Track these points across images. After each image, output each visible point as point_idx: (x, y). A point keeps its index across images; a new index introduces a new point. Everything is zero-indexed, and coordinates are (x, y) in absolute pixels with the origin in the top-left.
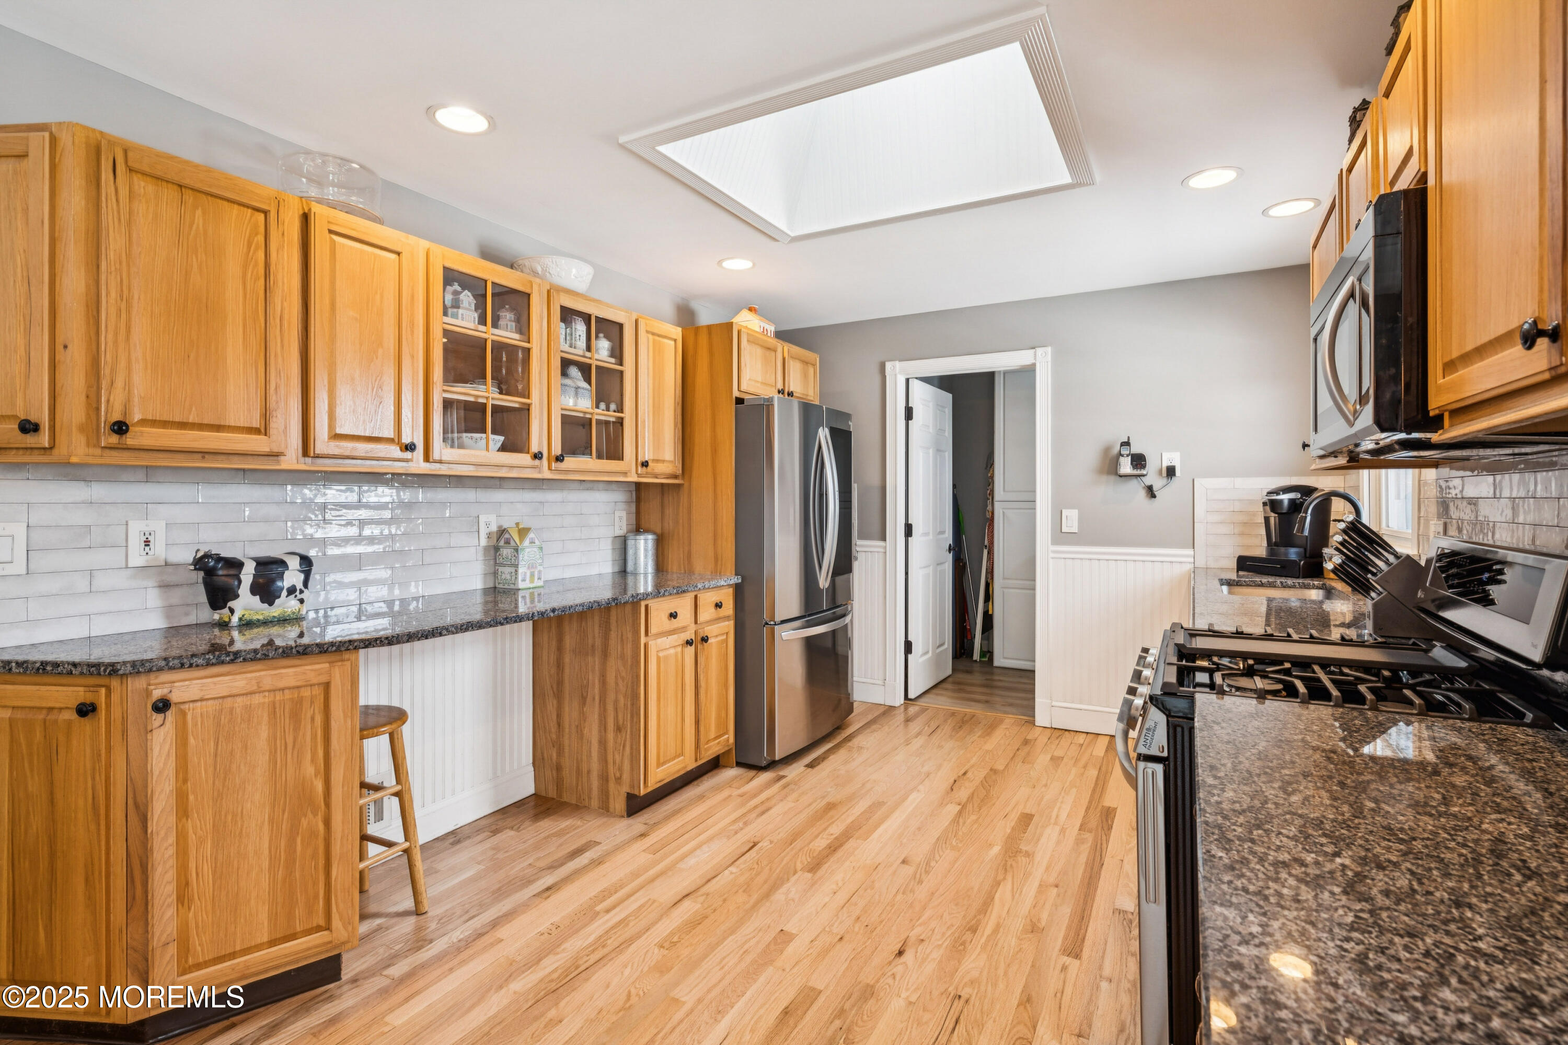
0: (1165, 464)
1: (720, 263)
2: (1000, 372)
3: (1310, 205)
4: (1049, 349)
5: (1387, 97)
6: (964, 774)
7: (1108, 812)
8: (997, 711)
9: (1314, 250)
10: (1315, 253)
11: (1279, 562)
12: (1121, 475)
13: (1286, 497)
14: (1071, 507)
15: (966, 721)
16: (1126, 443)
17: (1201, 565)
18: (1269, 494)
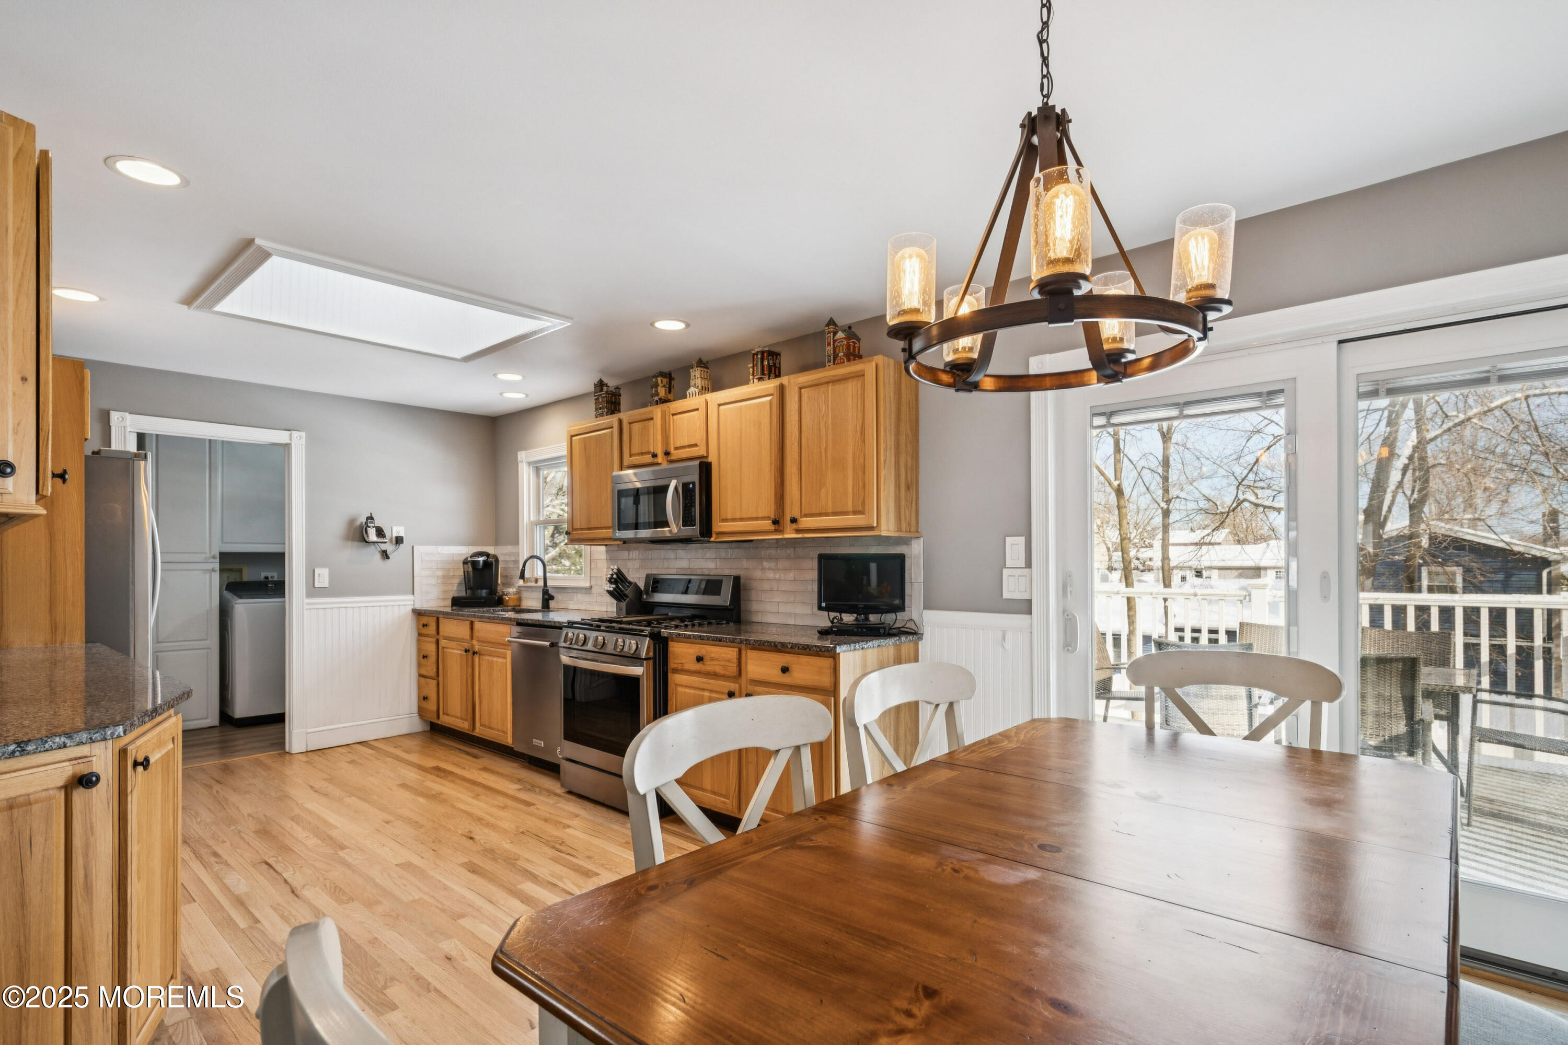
0: (394, 535)
4: (303, 434)
5: (673, 415)
6: (312, 787)
7: (438, 769)
8: (235, 757)
9: (572, 436)
10: (574, 438)
11: (482, 598)
12: (367, 542)
13: (481, 559)
14: (323, 566)
15: (226, 769)
16: (371, 518)
17: (418, 606)
18: (471, 557)
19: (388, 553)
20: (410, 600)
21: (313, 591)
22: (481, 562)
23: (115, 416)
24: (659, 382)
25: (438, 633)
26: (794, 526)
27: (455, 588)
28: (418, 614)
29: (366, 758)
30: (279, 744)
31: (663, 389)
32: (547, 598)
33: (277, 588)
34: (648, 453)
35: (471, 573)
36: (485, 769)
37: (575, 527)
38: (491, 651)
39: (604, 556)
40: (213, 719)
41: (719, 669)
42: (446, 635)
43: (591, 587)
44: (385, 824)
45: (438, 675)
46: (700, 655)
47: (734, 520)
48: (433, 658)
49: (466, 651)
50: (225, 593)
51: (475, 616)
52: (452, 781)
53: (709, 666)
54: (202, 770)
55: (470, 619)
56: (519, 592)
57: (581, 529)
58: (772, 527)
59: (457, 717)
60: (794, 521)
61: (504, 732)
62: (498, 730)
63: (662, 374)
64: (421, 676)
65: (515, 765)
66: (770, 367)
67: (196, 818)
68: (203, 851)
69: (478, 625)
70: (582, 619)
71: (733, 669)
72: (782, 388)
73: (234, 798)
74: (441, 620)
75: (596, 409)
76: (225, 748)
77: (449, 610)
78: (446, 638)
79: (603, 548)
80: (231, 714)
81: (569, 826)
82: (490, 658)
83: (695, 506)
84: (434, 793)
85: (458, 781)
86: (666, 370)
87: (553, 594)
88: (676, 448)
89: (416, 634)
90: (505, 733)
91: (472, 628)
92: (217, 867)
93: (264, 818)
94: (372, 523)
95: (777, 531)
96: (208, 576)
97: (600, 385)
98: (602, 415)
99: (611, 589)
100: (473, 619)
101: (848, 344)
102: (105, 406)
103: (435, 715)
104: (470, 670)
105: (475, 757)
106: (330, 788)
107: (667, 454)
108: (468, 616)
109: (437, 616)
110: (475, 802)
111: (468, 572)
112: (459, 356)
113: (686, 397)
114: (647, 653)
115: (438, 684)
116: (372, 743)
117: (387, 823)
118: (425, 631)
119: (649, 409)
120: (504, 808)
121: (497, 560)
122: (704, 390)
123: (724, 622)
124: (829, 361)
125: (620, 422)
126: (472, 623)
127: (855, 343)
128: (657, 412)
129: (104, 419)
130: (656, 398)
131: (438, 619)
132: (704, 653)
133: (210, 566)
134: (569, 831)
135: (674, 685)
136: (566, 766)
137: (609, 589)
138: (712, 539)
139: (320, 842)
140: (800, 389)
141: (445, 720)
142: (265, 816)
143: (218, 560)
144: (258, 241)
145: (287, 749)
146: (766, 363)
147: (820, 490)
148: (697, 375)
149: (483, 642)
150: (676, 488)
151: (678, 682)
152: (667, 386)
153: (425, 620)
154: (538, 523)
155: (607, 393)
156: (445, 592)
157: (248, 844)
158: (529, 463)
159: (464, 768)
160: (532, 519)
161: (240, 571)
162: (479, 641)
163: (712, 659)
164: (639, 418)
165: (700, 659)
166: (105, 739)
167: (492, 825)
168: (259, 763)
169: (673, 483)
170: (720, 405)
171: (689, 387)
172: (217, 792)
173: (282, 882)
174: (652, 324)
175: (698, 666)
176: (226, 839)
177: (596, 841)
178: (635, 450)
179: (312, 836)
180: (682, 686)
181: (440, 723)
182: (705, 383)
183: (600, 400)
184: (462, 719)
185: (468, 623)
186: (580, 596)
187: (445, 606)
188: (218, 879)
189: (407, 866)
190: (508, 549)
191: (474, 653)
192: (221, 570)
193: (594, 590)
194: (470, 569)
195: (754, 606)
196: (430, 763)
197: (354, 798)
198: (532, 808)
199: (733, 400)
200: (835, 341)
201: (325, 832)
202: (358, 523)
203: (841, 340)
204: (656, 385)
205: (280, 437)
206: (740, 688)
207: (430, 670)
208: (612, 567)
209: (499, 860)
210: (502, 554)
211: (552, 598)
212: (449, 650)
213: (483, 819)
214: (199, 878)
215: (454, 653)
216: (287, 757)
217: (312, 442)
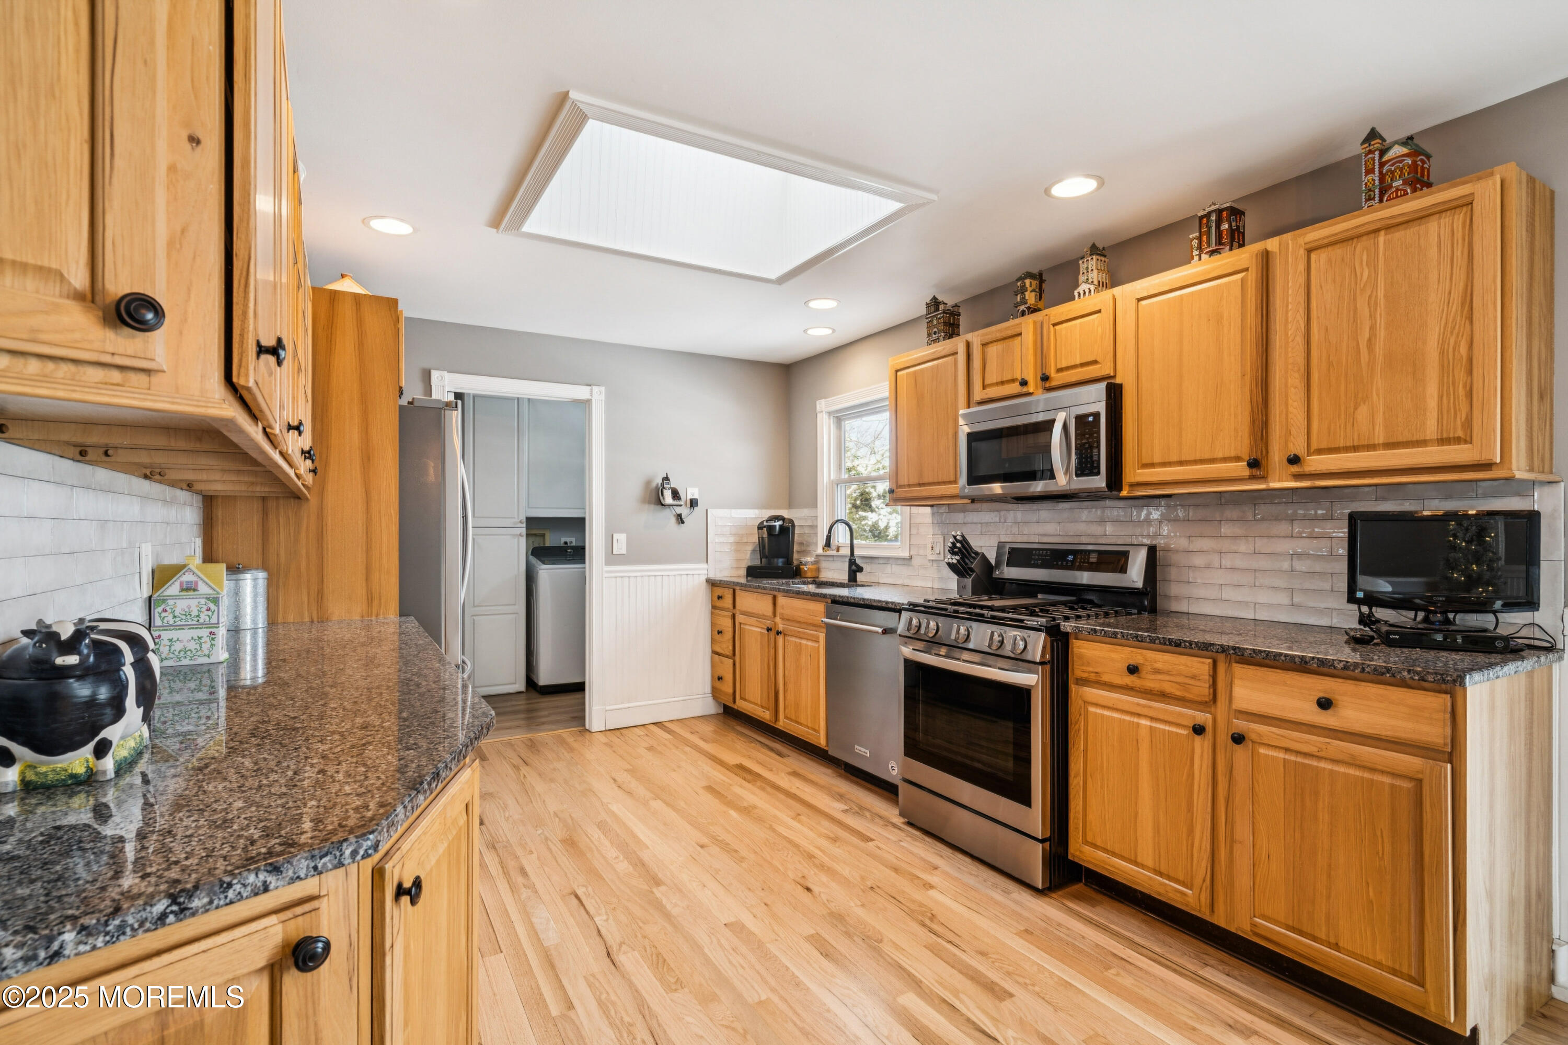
0: (689, 498)
1: (365, 221)
2: (469, 394)
3: (830, 331)
4: (603, 389)
5: (1054, 325)
6: (615, 780)
7: (741, 767)
8: (541, 731)
9: (897, 371)
10: (899, 373)
11: (778, 568)
12: (663, 505)
13: (778, 524)
14: (621, 531)
15: (532, 746)
16: (666, 479)
17: (712, 576)
18: (767, 521)
19: (683, 517)
20: (703, 569)
21: (612, 558)
22: (778, 527)
23: (435, 375)
24: (1028, 285)
25: (734, 607)
26: (1295, 469)
27: (748, 557)
28: (713, 584)
29: (665, 745)
30: (579, 718)
31: (1033, 294)
32: (855, 569)
33: (577, 554)
34: (1013, 381)
35: (766, 540)
36: (795, 774)
37: (901, 482)
38: (799, 632)
39: (929, 519)
40: (521, 686)
41: (1168, 688)
42: (744, 609)
43: (911, 558)
44: (699, 848)
45: (734, 654)
46: (1132, 662)
47: (1164, 464)
48: (728, 635)
49: (769, 630)
50: (531, 557)
51: (779, 590)
52: (763, 789)
53: (1149, 681)
54: (510, 745)
55: (772, 592)
56: (817, 562)
57: (909, 486)
58: (1246, 472)
59: (756, 704)
60: (1294, 460)
61: (814, 730)
62: (808, 727)
63: (1030, 275)
64: (715, 652)
65: (829, 771)
66: (1232, 232)
67: (504, 811)
68: (511, 864)
69: (781, 600)
70: (925, 601)
71: (1202, 689)
72: (1266, 258)
73: (540, 786)
74: (738, 592)
75: (929, 335)
76: (532, 720)
77: (743, 580)
78: (744, 613)
79: (928, 509)
80: (536, 681)
81: (931, 887)
82: (798, 640)
83: (1098, 447)
84: (745, 804)
85: (769, 789)
86: (1035, 271)
87: (861, 565)
88: (1060, 370)
89: (710, 607)
90: (817, 731)
91: (775, 604)
92: (525, 893)
93: (570, 821)
94: (669, 484)
95: (1252, 478)
96: (516, 540)
97: (935, 304)
98: (935, 341)
99: (955, 561)
100: (776, 593)
101: (1414, 162)
102: (427, 366)
103: (731, 698)
104: (772, 651)
105: (780, 754)
106: (634, 785)
107: (1045, 378)
108: (771, 589)
109: (734, 587)
110: (795, 824)
111: (762, 538)
112: (773, 276)
113: (1073, 299)
114: (1043, 654)
115: (734, 664)
116: (667, 725)
117: (702, 847)
118: (719, 603)
119: (1012, 322)
120: (835, 840)
121: (793, 526)
122: (1102, 286)
123: (1135, 611)
124: (1370, 199)
125: (968, 345)
126: (775, 598)
127: (1423, 162)
128: (1027, 324)
129: (426, 376)
130: (1022, 308)
131: (734, 591)
132: (1141, 662)
133: (518, 531)
134: (932, 893)
135: (1081, 702)
136: (903, 788)
137: (950, 561)
138: (1124, 493)
139: (631, 869)
140: (1309, 251)
141: (741, 705)
142: (572, 819)
143: (524, 525)
144: (573, 95)
145: (587, 727)
146: (1225, 226)
147: (1356, 409)
148: (1091, 269)
149: (788, 620)
150: (1065, 427)
151: (1089, 698)
152: (1037, 290)
153: (719, 591)
154: (838, 483)
155: (944, 312)
156: (738, 560)
157: (555, 858)
158: (830, 413)
159: (771, 770)
160: (832, 477)
161: (543, 536)
162: (782, 619)
163: (1157, 671)
164: (999, 335)
165: (1133, 670)
166: (340, 864)
167: (829, 868)
168: (562, 741)
169: (1061, 417)
170: (1139, 300)
171: (1077, 286)
172: (525, 776)
173: (595, 933)
174: (1047, 191)
175: (1130, 680)
176: (534, 850)
177: (976, 918)
178: (991, 378)
179: (621, 857)
180: (1096, 705)
181: (736, 707)
182: (1103, 277)
183: (935, 322)
184: (762, 707)
185: (770, 598)
186: (896, 569)
187: (739, 576)
188: (527, 916)
189: (736, 928)
190: (805, 512)
191: (778, 633)
192: (528, 535)
193: (914, 561)
194: (765, 535)
195: (1174, 589)
196: (732, 759)
197: (659, 802)
198: (870, 844)
199: (1167, 288)
200: (1382, 165)
201: (635, 852)
202: (654, 485)
203: (1399, 159)
204: (1023, 290)
205: (581, 392)
206: (1215, 720)
207: (726, 648)
208: (953, 533)
209: (855, 938)
210: (800, 518)
211: (860, 569)
212: (747, 627)
213: (815, 857)
214: (506, 910)
215: (754, 630)
216: (587, 735)
217: (611, 398)
